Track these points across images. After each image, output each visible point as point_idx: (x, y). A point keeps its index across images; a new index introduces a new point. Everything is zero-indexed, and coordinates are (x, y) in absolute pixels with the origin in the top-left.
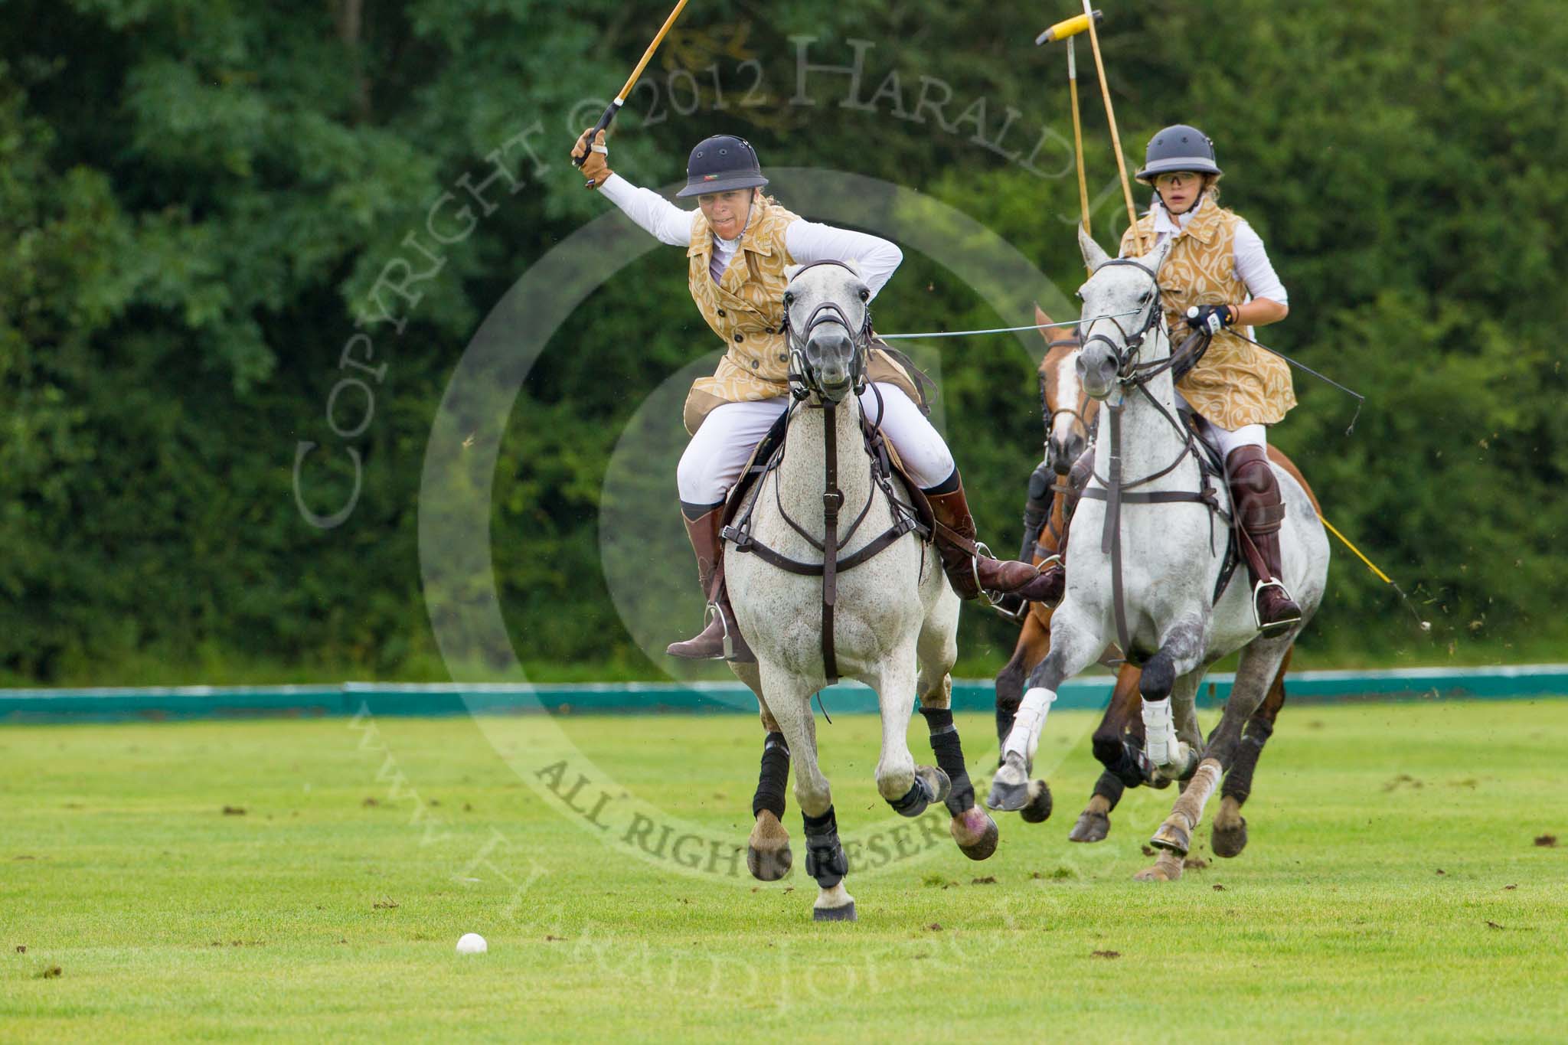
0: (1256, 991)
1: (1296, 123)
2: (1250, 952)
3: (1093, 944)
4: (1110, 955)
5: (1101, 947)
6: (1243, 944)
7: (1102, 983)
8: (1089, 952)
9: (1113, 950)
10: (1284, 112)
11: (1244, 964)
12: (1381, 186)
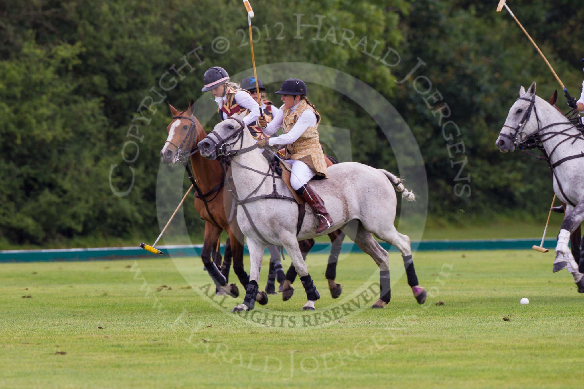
0: (118, 366)
1: (118, 42)
2: (115, 352)
3: (56, 349)
4: (63, 353)
5: (59, 350)
6: (112, 349)
7: (61, 364)
8: (55, 352)
9: (64, 351)
10: (113, 38)
11: (113, 356)
12: (150, 66)
